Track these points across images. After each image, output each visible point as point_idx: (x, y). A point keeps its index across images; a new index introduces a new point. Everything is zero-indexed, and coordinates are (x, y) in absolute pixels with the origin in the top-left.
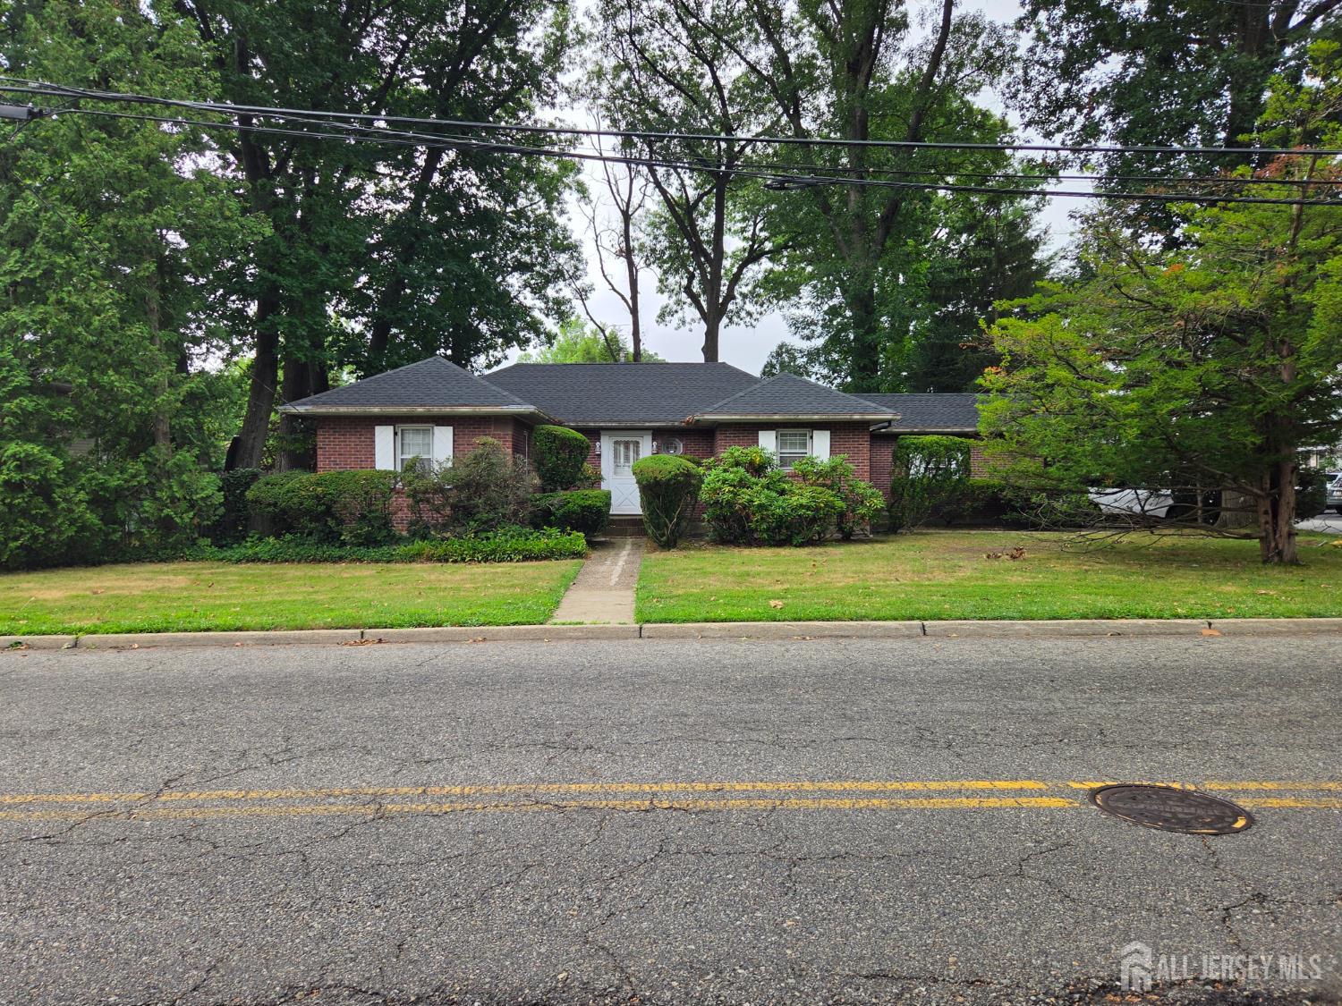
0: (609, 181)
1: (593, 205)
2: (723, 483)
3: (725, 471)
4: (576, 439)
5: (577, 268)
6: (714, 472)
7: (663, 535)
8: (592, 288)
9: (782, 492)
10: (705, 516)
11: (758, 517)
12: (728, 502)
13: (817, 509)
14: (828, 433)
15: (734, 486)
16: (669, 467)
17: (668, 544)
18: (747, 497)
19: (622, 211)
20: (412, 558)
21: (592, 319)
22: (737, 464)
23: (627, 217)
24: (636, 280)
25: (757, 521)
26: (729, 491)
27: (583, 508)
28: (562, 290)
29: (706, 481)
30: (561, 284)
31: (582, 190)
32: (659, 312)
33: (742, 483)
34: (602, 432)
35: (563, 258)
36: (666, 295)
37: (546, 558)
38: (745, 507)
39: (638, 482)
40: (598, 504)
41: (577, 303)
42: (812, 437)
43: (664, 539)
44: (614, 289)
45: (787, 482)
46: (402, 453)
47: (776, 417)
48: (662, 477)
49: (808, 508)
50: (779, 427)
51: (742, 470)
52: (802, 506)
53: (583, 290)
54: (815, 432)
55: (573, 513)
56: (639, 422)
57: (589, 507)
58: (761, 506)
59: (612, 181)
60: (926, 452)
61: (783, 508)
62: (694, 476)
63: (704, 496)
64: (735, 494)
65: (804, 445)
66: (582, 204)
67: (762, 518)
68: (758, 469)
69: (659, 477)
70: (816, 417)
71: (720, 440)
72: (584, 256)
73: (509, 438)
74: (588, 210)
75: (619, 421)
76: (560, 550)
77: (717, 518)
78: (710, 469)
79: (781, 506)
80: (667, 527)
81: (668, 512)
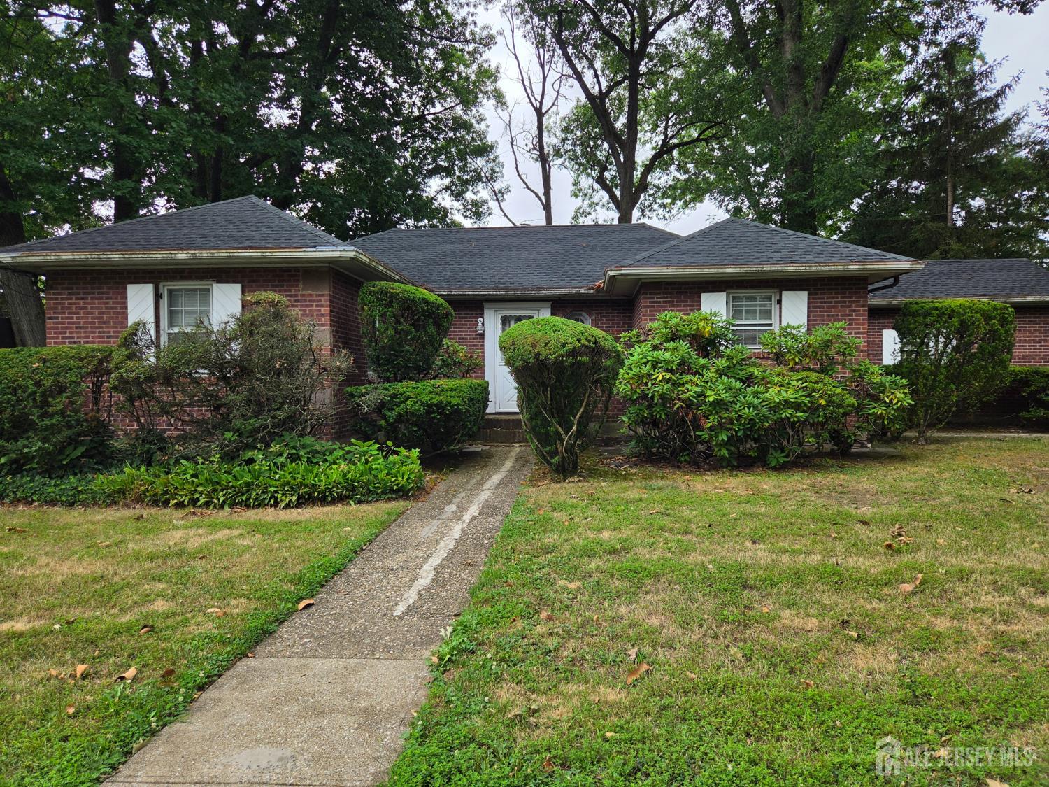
0: (523, 80)
1: (509, 110)
2: (654, 367)
3: (655, 348)
4: (427, 302)
5: (493, 171)
6: (637, 350)
7: (556, 453)
8: (508, 190)
9: (749, 380)
10: (625, 418)
11: (712, 421)
12: (662, 397)
13: (813, 409)
14: (804, 295)
15: (671, 371)
16: (562, 337)
17: (565, 469)
18: (695, 389)
19: (535, 109)
20: (112, 499)
21: (505, 215)
22: (674, 337)
23: (540, 114)
24: (549, 176)
25: (711, 429)
26: (664, 380)
27: (430, 408)
28: (481, 192)
29: (627, 362)
30: (480, 186)
31: (499, 97)
32: (572, 214)
33: (684, 366)
34: (486, 305)
35: (480, 162)
36: (580, 198)
37: (341, 499)
38: (689, 404)
39: (508, 363)
40: (454, 401)
41: (493, 204)
42: (779, 302)
43: (556, 460)
44: (528, 187)
45: (755, 365)
46: (171, 325)
47: (729, 270)
48: (550, 354)
49: (797, 406)
50: (732, 288)
51: (684, 345)
52: (787, 404)
53: (500, 192)
54: (785, 294)
55: (413, 414)
56: (533, 289)
57: (439, 405)
58: (718, 404)
59: (527, 83)
60: (955, 321)
61: (755, 407)
62: (607, 353)
63: (622, 387)
64: (676, 384)
65: (768, 314)
66: (499, 110)
67: (720, 424)
68: (706, 344)
69: (544, 353)
70: (791, 269)
71: (644, 307)
72: (501, 159)
73: (325, 301)
74: (505, 115)
75: (507, 288)
76: (367, 483)
77: (642, 421)
78: (631, 346)
79: (749, 404)
80: (562, 440)
81: (562, 413)
